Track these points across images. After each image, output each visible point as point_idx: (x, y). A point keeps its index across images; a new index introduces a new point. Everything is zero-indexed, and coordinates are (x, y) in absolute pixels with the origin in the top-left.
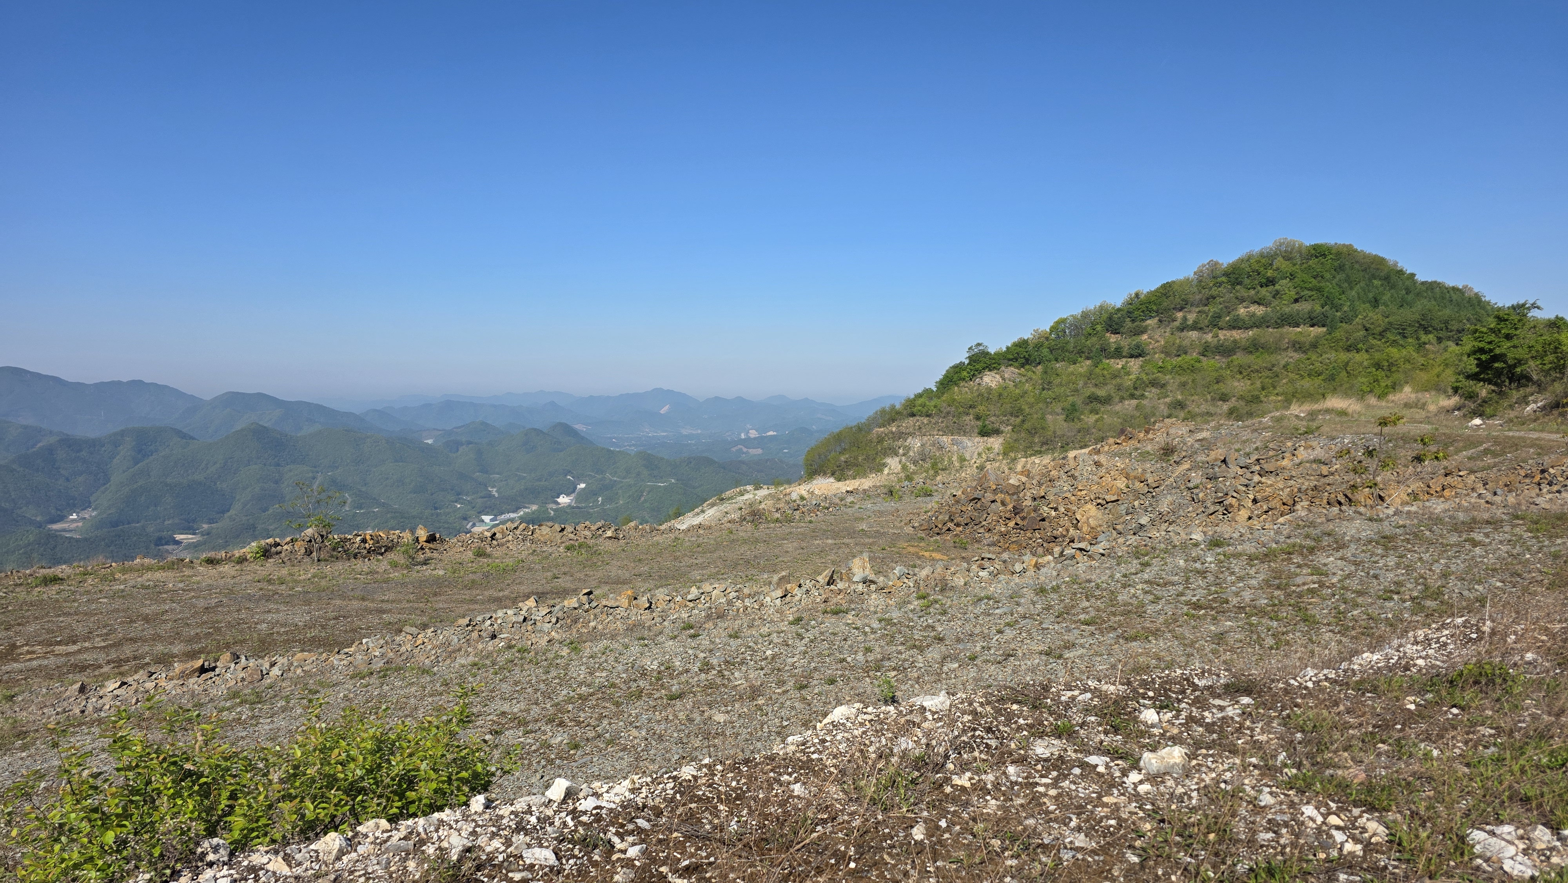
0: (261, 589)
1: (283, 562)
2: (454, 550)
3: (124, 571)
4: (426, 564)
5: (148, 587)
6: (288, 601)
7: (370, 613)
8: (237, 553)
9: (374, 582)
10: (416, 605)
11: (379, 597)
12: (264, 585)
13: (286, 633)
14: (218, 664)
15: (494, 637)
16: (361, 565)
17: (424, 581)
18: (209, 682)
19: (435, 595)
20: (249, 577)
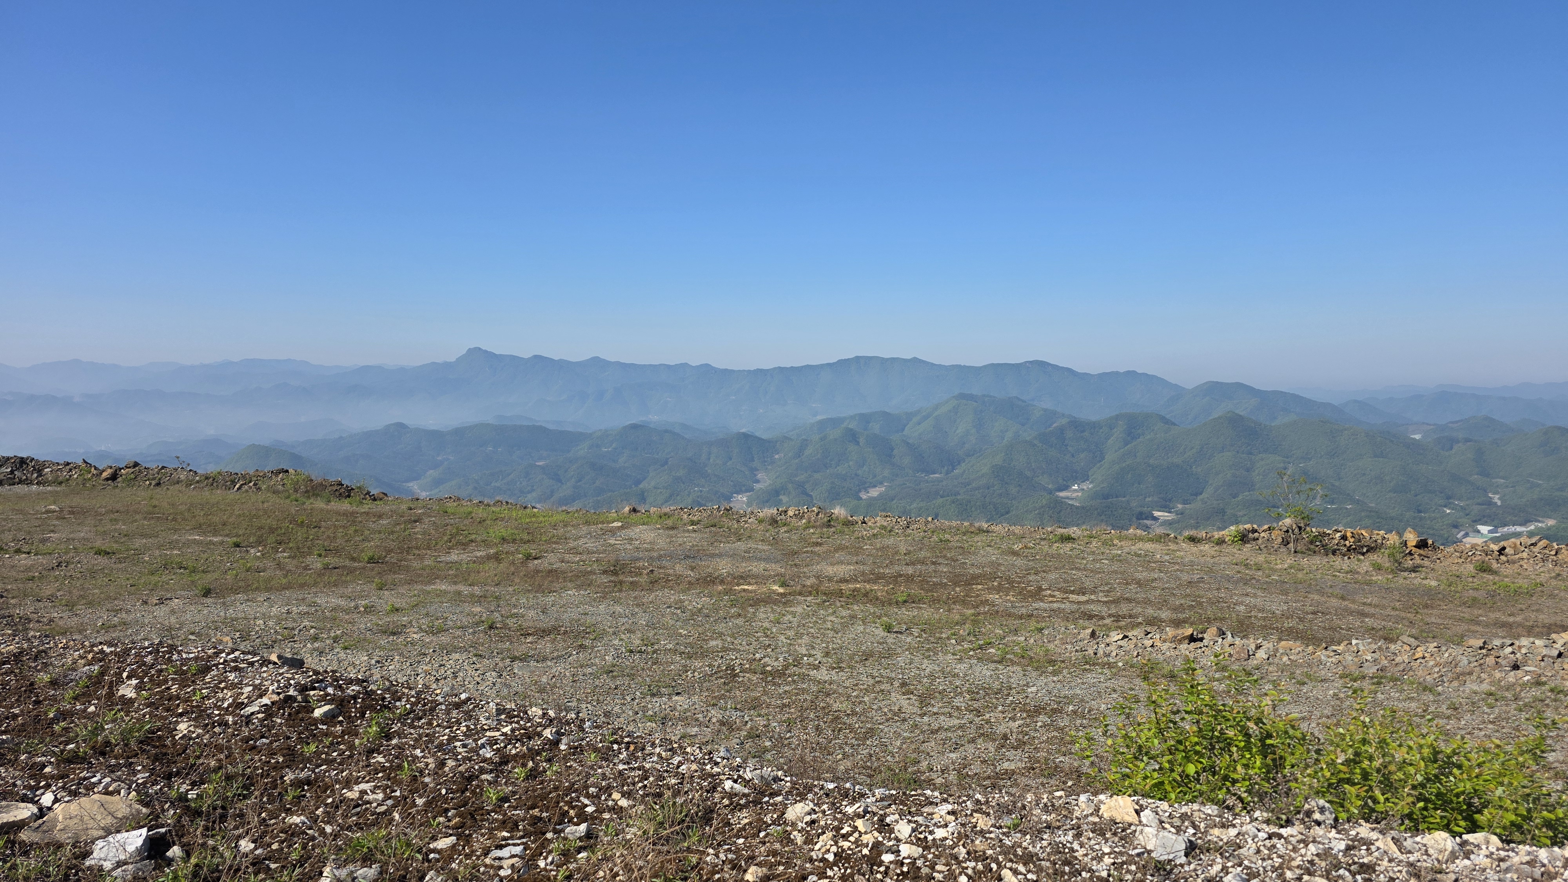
0: (1239, 572)
1: (1260, 549)
2: (1450, 560)
3: (1120, 539)
4: (1414, 571)
5: (1139, 556)
6: (1266, 587)
7: (1351, 613)
8: (1217, 535)
9: (1355, 583)
10: (1403, 614)
11: (1360, 598)
12: (1242, 568)
13: (1264, 619)
14: (1205, 635)
15: (1516, 667)
16: (1339, 562)
17: (1412, 590)
18: (1199, 651)
19: (1426, 606)
20: (1227, 559)
